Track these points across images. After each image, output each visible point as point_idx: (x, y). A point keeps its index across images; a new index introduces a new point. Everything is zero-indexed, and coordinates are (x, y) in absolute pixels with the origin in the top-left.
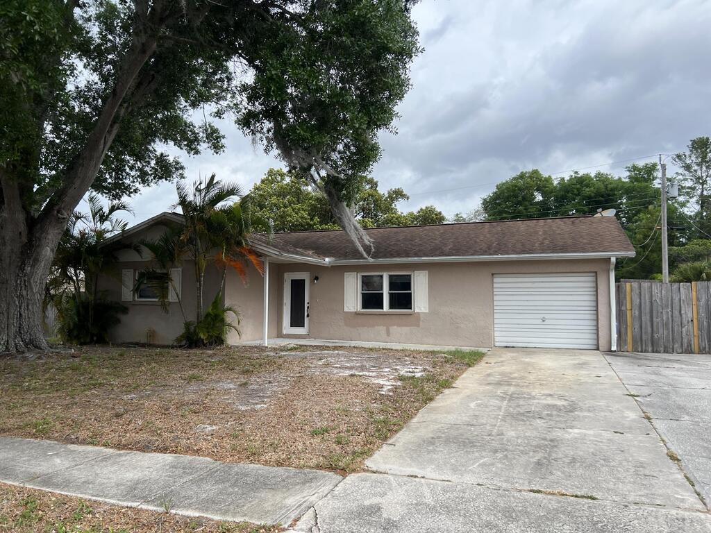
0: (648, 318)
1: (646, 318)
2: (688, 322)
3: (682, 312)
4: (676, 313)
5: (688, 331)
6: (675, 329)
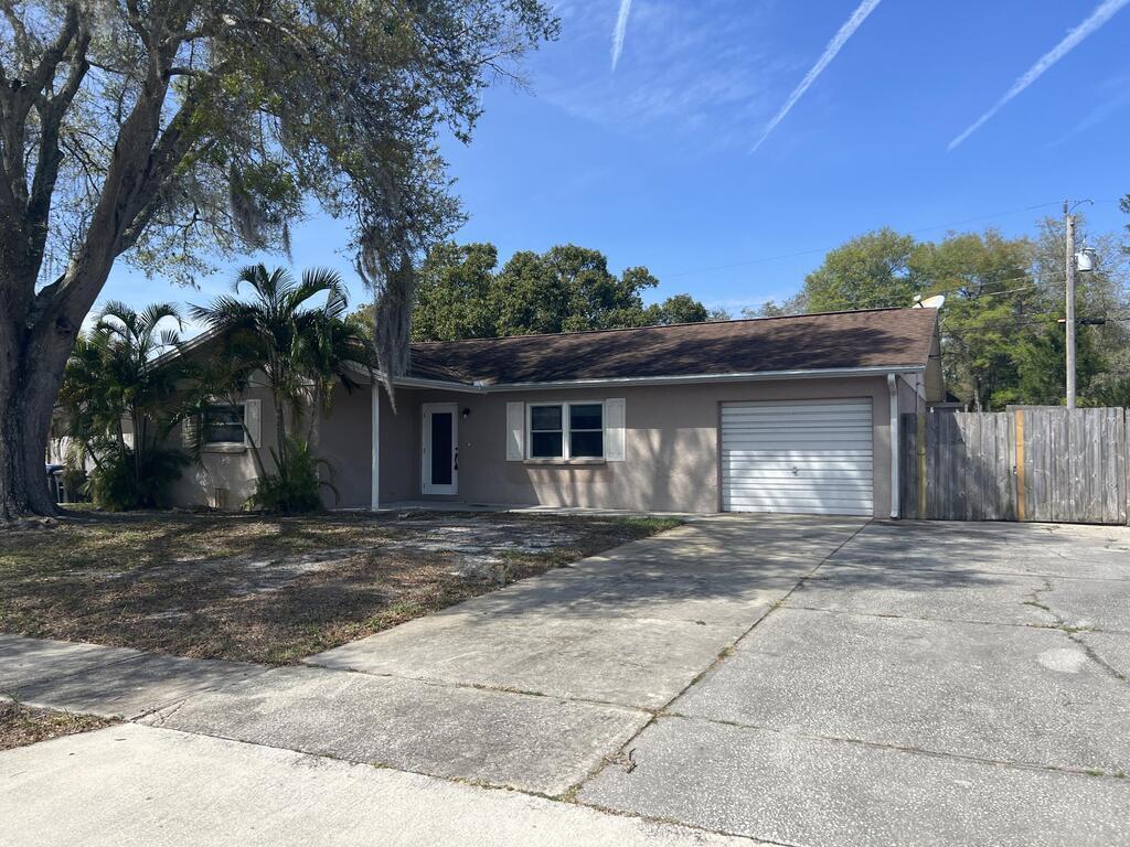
0: (949, 467)
1: (946, 467)
2: (1009, 474)
3: (1002, 458)
4: (991, 459)
5: (1008, 486)
6: (990, 483)
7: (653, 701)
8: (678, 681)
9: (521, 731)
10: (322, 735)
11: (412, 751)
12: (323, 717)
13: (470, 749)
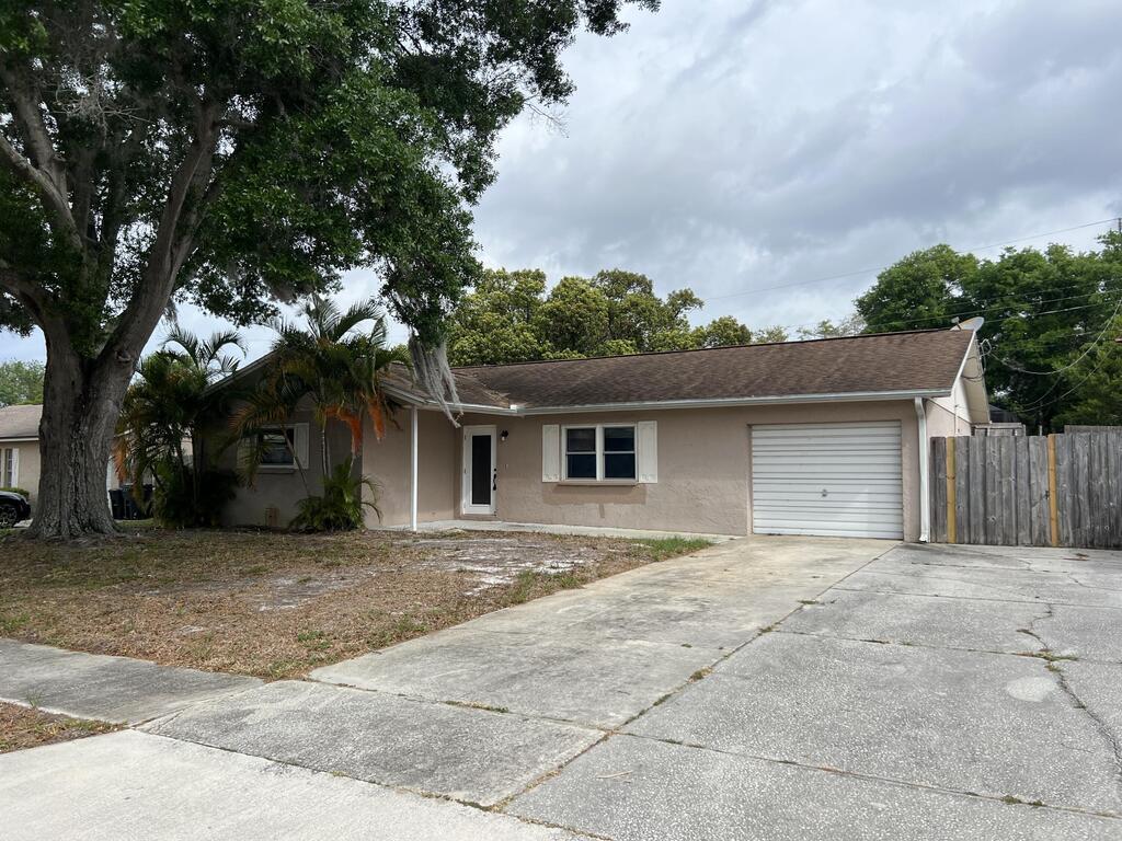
0: (980, 490)
1: (976, 490)
2: (1041, 498)
3: (1033, 481)
4: (1023, 482)
5: (1041, 511)
6: (1021, 508)
7: (611, 720)
8: (643, 701)
9: (477, 746)
10: (296, 745)
11: (371, 762)
12: (302, 728)
13: (424, 761)
